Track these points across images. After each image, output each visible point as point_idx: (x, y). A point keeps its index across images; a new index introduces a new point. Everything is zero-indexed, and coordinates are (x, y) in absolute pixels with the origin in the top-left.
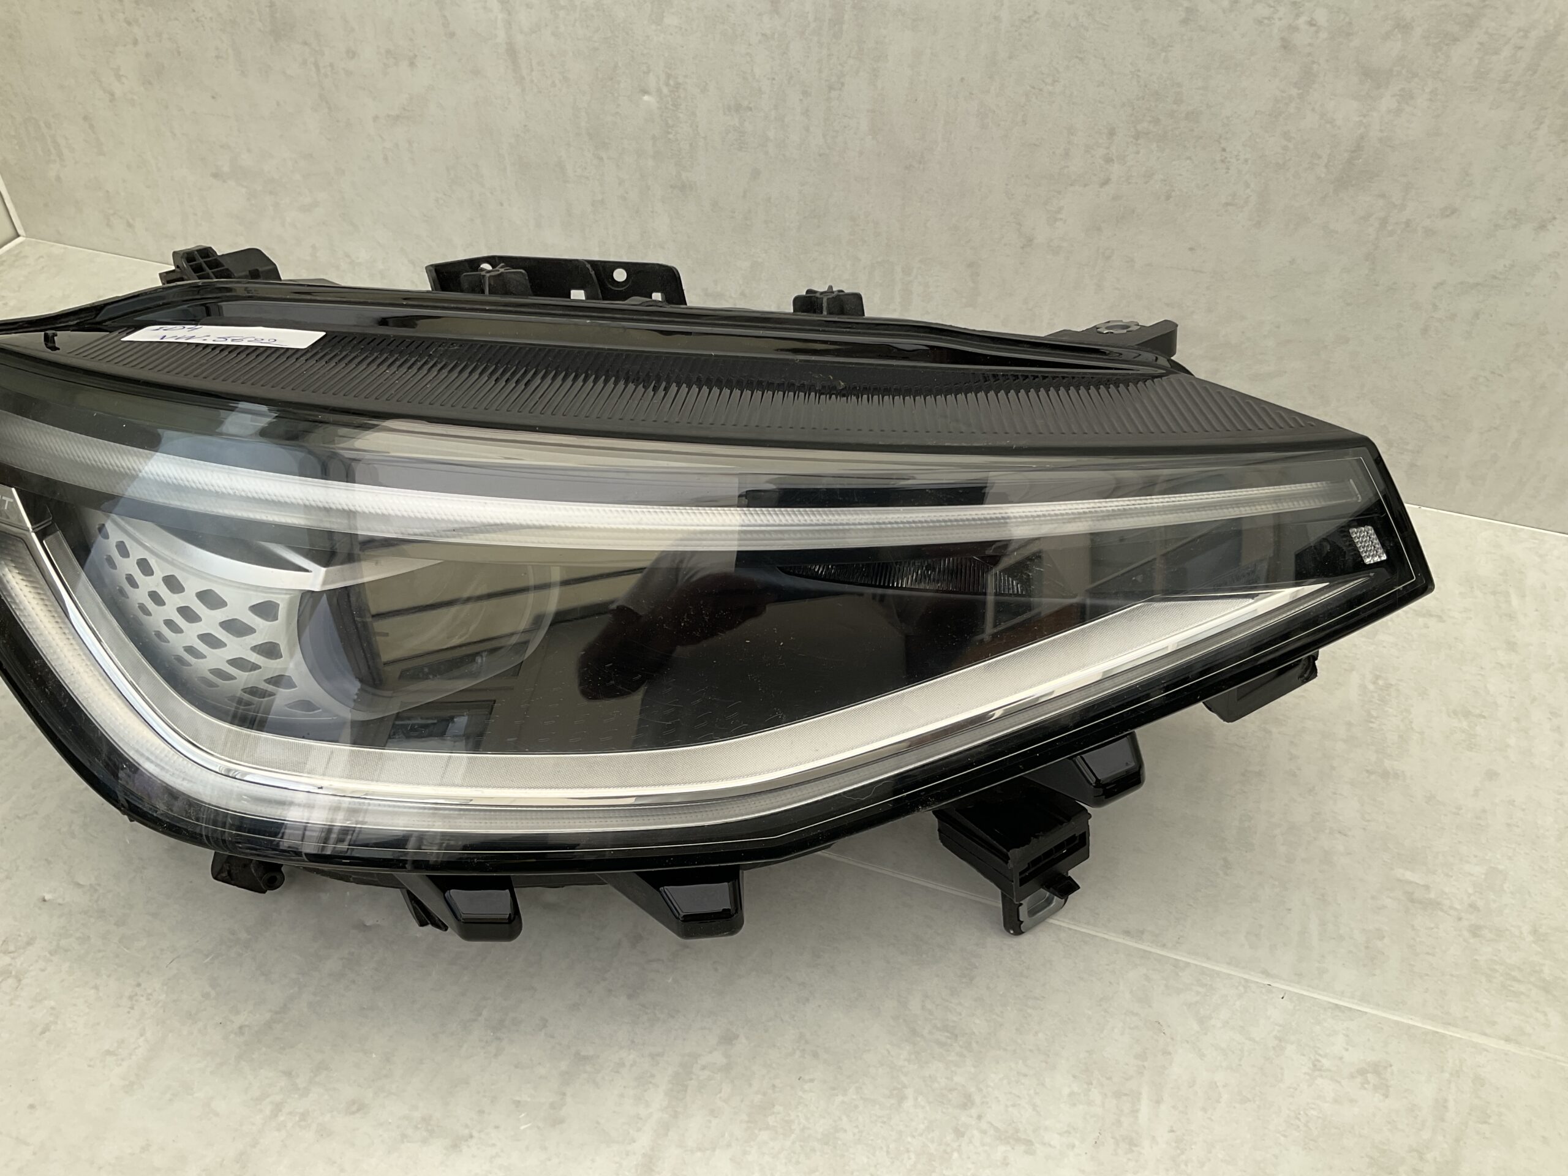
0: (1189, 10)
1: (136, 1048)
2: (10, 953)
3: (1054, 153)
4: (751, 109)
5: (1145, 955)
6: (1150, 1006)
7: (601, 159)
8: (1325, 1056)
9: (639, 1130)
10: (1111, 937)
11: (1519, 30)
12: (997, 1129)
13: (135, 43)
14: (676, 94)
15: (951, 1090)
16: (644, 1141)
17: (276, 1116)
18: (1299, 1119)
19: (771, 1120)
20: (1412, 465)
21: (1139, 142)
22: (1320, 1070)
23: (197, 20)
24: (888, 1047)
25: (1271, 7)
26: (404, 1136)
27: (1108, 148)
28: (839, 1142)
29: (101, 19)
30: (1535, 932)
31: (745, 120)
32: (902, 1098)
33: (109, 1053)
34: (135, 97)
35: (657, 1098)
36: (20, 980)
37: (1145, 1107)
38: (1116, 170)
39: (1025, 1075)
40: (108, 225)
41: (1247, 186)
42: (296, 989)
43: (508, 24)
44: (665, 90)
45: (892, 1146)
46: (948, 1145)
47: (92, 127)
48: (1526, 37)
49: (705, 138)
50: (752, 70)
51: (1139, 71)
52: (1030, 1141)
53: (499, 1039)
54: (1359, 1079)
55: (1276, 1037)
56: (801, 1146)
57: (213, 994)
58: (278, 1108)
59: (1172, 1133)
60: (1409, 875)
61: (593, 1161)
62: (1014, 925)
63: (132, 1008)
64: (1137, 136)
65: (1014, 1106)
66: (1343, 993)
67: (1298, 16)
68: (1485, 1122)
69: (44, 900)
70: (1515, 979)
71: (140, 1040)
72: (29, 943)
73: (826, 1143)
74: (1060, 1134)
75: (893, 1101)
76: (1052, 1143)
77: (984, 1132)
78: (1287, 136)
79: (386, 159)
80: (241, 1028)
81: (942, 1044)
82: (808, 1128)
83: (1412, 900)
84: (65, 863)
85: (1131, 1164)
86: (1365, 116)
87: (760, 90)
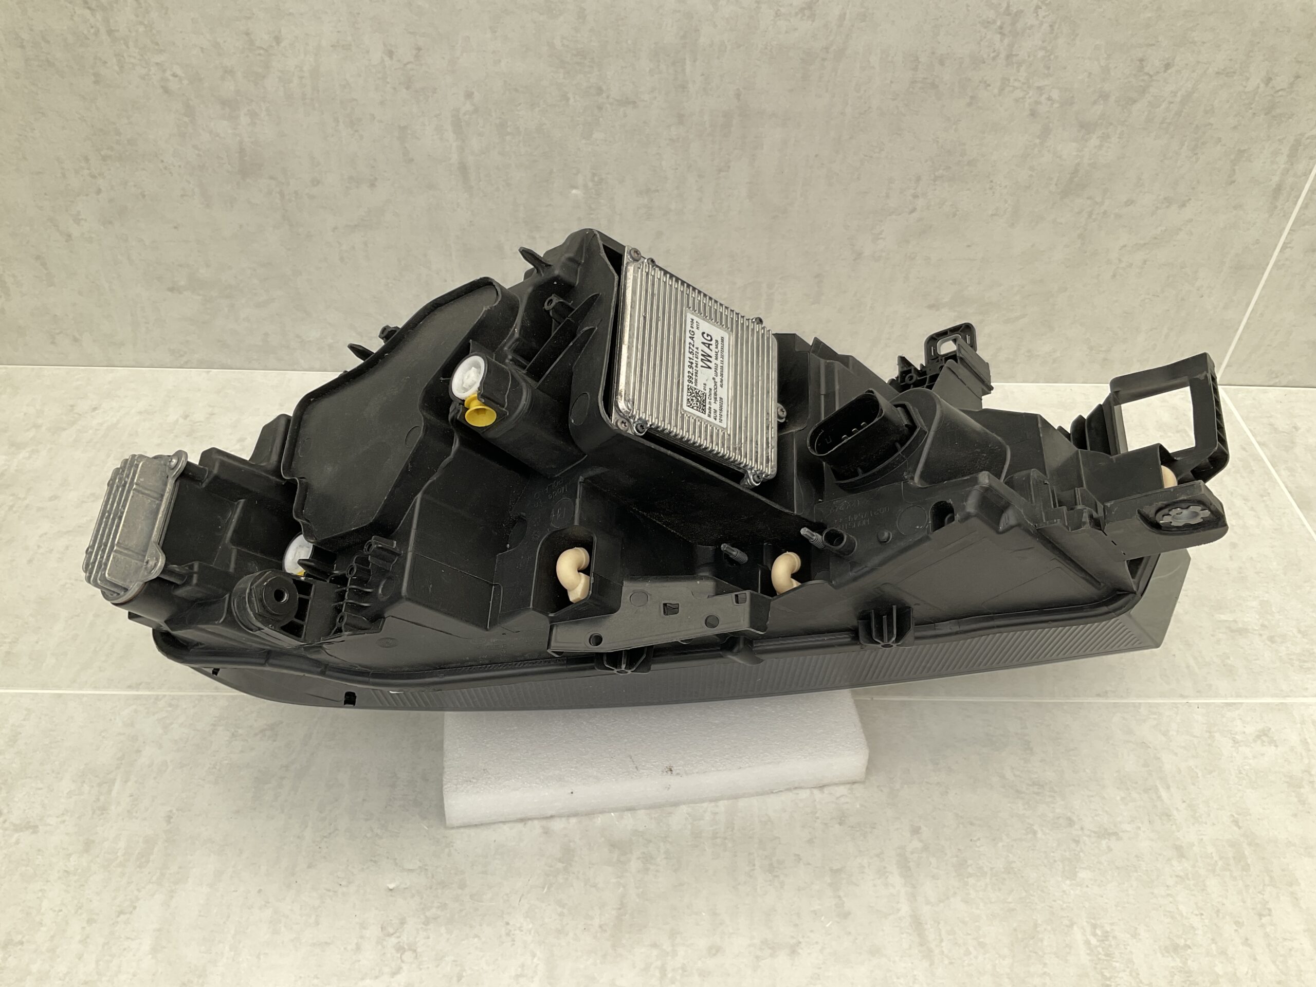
0: (972, 98)
1: (536, 967)
2: (392, 934)
3: (879, 196)
4: (658, 191)
5: (1115, 705)
6: (1134, 734)
8: (1236, 734)
9: (898, 902)
11: (1172, 92)
12: (1095, 832)
13: (99, 191)
14: (600, 186)
15: (1058, 818)
16: (905, 909)
17: (665, 975)
18: (1242, 773)
19: (970, 870)
20: (1105, 359)
21: (936, 183)
22: (1238, 743)
23: (165, 168)
24: (1009, 805)
25: (1025, 91)
26: (758, 958)
27: (915, 189)
28: (1016, 870)
29: (64, 176)
30: (1299, 631)
31: (653, 199)
32: (1035, 833)
33: (518, 976)
34: (93, 235)
35: (896, 879)
36: (415, 951)
37: (1164, 794)
38: (920, 202)
39: (1092, 796)
40: (53, 343)
41: (1006, 201)
42: (622, 889)
43: (462, 150)
44: (590, 184)
45: (1045, 861)
46: (1075, 850)
47: (44, 265)
48: (1175, 96)
49: (621, 214)
50: (661, 165)
51: (938, 138)
52: (1116, 832)
53: (776, 876)
54: (1259, 742)
55: (1206, 732)
56: (997, 880)
57: (565, 911)
58: (663, 970)
59: (1184, 804)
60: (1223, 617)
61: (883, 930)
63: (514, 941)
64: (935, 179)
65: (1096, 816)
66: (1226, 695)
67: (1041, 95)
69: (390, 890)
70: (1305, 661)
71: (535, 960)
72: (403, 922)
73: (1009, 873)
74: (1129, 823)
75: (1030, 836)
76: (1128, 830)
77: (1089, 836)
78: (1032, 168)
79: (342, 259)
80: (600, 927)
81: (1038, 794)
82: (994, 868)
83: (1232, 631)
84: (388, 858)
85: (1174, 827)
86: (1080, 151)
87: (666, 178)
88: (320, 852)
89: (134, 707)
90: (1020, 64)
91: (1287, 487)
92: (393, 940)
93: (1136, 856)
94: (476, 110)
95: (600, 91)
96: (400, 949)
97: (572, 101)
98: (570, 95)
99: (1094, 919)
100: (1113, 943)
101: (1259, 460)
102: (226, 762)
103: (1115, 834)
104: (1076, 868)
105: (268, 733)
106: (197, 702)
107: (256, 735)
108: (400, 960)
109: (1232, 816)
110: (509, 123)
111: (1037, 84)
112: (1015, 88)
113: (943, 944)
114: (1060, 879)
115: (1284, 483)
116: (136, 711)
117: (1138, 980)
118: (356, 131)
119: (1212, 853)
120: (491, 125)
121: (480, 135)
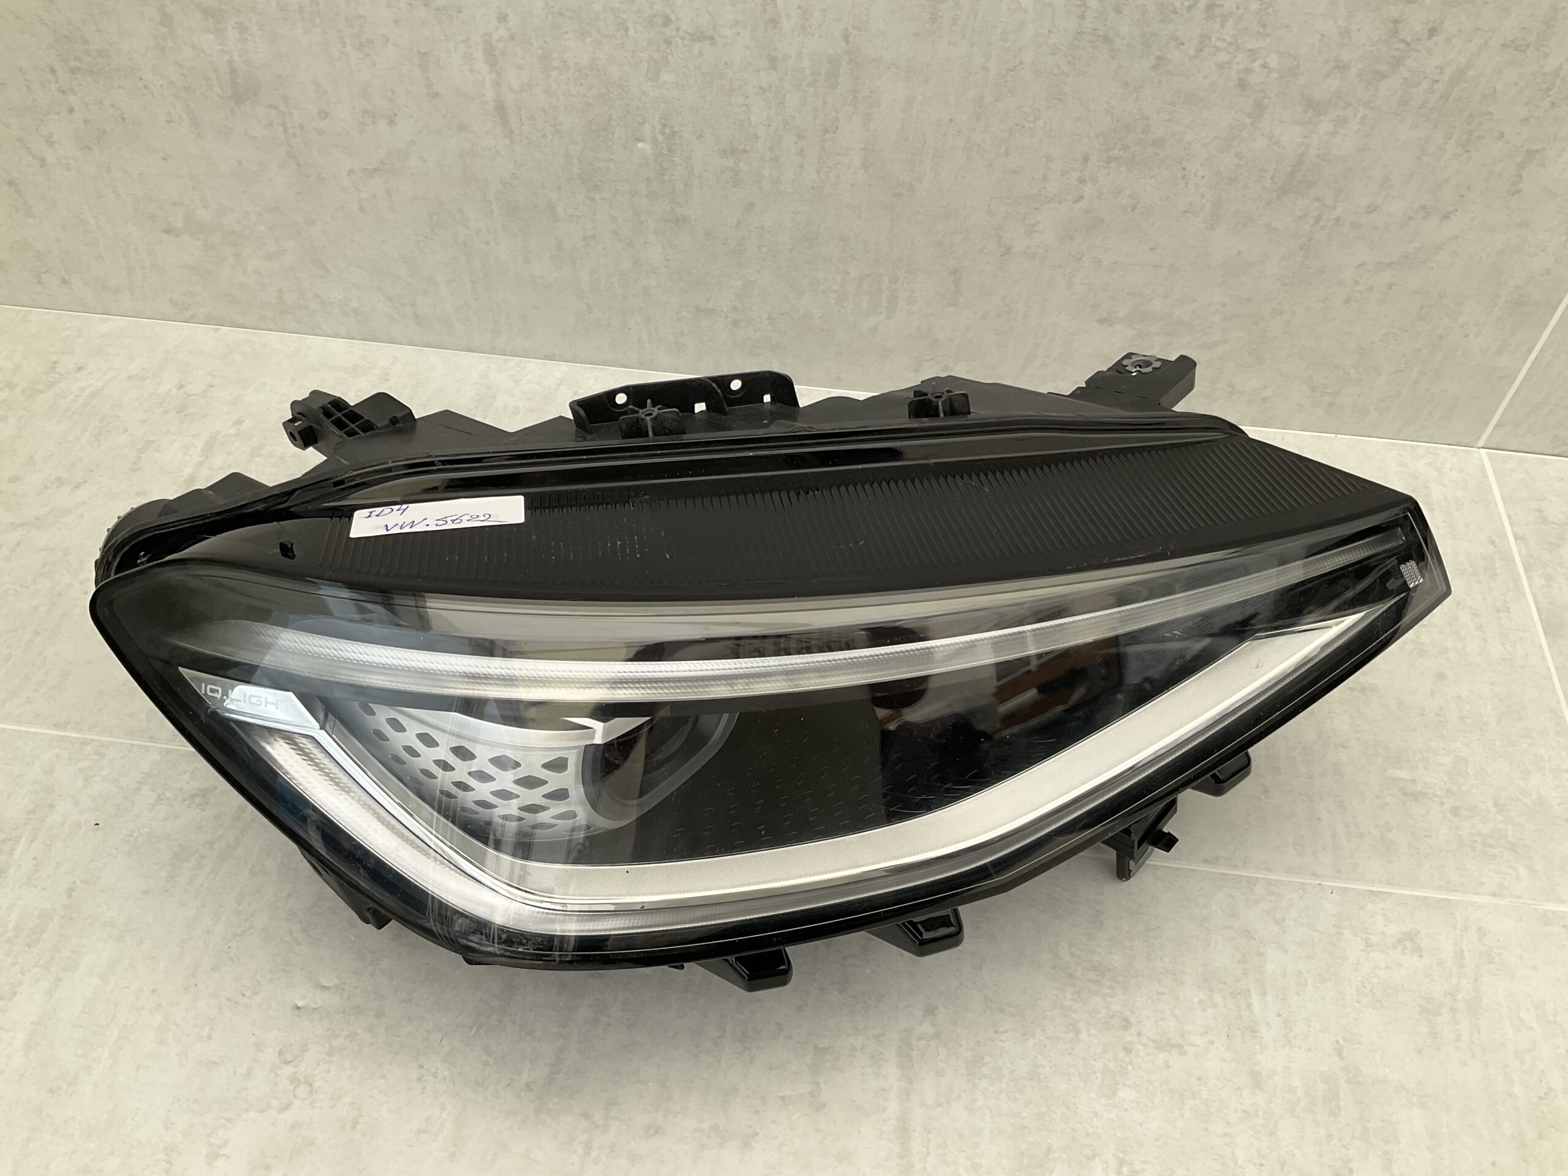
0: (1159, 58)
1: (443, 1122)
2: (290, 1062)
3: (1033, 178)
4: (746, 152)
5: (1225, 877)
6: (1238, 919)
7: (594, 200)
8: (1371, 934)
9: (886, 1100)
10: (1194, 867)
11: (1437, 68)
12: (1153, 1041)
13: (71, 110)
14: (672, 141)
15: (1112, 1017)
16: (893, 1108)
17: (589, 1153)
18: (1365, 987)
19: (985, 1070)
20: (1331, 404)
21: (1111, 165)
22: (1371, 946)
23: (145, 87)
24: (1055, 992)
25: (1232, 54)
26: (702, 1146)
27: (1082, 172)
28: (1042, 1076)
29: (29, 88)
30: (1496, 804)
31: (740, 162)
32: (1078, 1032)
33: (420, 1131)
34: (71, 162)
35: (891, 1071)
36: (311, 1085)
37: (1255, 1001)
38: (1088, 189)
39: (1163, 994)
40: (40, 283)
42: (562, 1041)
43: (497, 84)
44: (660, 138)
45: (1082, 1071)
46: (1122, 1061)
47: (18, 192)
48: (1441, 73)
49: (700, 178)
50: (749, 119)
51: (1112, 108)
52: (1181, 1045)
53: (747, 1048)
54: (1400, 947)
55: (1334, 926)
56: (1014, 1086)
57: (491, 1060)
58: (588, 1147)
59: (1279, 1018)
60: (1399, 774)
61: (859, 1132)
62: (1123, 873)
63: (424, 1088)
64: (1109, 161)
65: (1161, 1020)
66: (1373, 880)
67: (1253, 61)
68: (1492, 963)
69: (298, 1008)
70: (1490, 846)
71: (444, 1115)
72: (304, 1049)
73: (1032, 1079)
74: (1201, 1035)
75: (1072, 1035)
76: (1197, 1043)
77: (1146, 1046)
78: (1239, 155)
79: (362, 209)
80: (527, 1085)
81: (1094, 981)
82: (1015, 1071)
83: (1406, 794)
84: (302, 970)
85: (1257, 1047)
86: (1306, 137)
87: (756, 135)
88: (228, 953)
89: (57, 750)
90: (1224, 19)
91: (1536, 602)
92: (288, 1070)
93: (1199, 1079)
94: (512, 37)
95: (667, 21)
96: (295, 1080)
97: (631, 32)
98: (630, 24)
99: (1123, 1152)
101: (1508, 559)
102: (145, 830)
103: (1180, 1047)
104: (1118, 1084)
105: (198, 800)
106: (127, 752)
107: (184, 800)
108: (292, 1094)
109: (1337, 1042)
110: (555, 55)
111: (1249, 46)
112: (1218, 49)
113: (929, 1159)
114: (1093, 1095)
115: (1534, 595)
116: (58, 756)
118: (367, 55)
119: (1297, 1087)
120: (532, 56)
121: (520, 67)
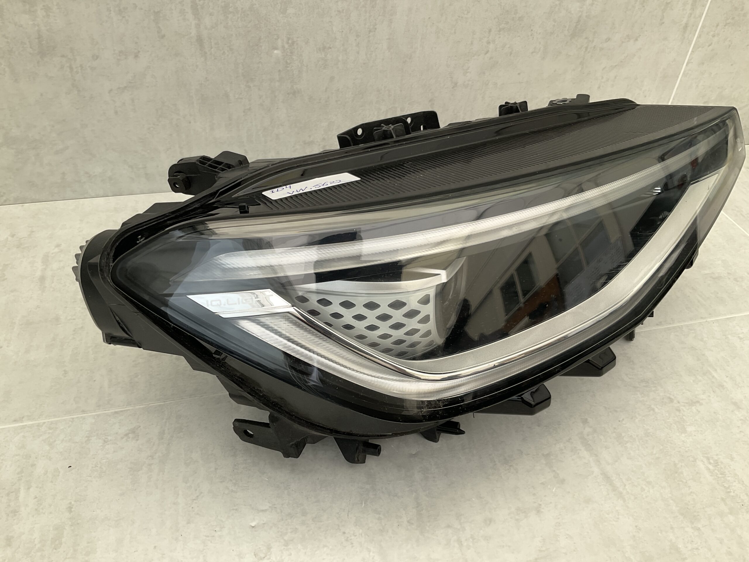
1: (373, 558)
2: (264, 558)
3: (467, 44)
4: (331, 48)
5: (669, 329)
6: (685, 343)
7: (250, 87)
8: (739, 334)
9: (591, 467)
12: (687, 403)
14: (293, 47)
15: (663, 399)
16: (596, 470)
17: (462, 544)
19: (626, 439)
21: (500, 33)
22: (742, 339)
24: (633, 396)
26: (518, 520)
27: (488, 38)
28: (651, 434)
31: (327, 54)
32: (653, 410)
35: (585, 453)
37: (714, 374)
38: (491, 46)
39: (677, 383)
41: (540, 43)
42: (414, 494)
43: (198, 26)
44: (286, 46)
45: (666, 425)
46: (679, 416)
49: (307, 66)
50: (332, 29)
53: (511, 466)
55: (723, 335)
56: (642, 442)
57: (381, 516)
58: (459, 541)
59: (728, 378)
61: (588, 486)
63: (352, 544)
64: (499, 31)
65: (683, 393)
66: (725, 314)
69: (253, 527)
71: (371, 554)
72: (269, 548)
73: (648, 436)
74: (703, 394)
75: (652, 412)
76: (704, 398)
77: (684, 406)
78: (554, 21)
79: (116, 113)
80: (409, 522)
81: (646, 387)
82: (638, 435)
83: (714, 279)
84: (245, 505)
85: (728, 392)
86: (581, 8)
87: (336, 38)
88: (194, 511)
89: (22, 434)
93: (715, 413)
99: (706, 454)
100: (722, 466)
102: (105, 461)
103: (698, 402)
104: (684, 426)
105: (130, 435)
106: (71, 423)
107: (122, 438)
110: (231, 5)
113: (627, 487)
114: (678, 434)
116: (24, 437)
117: (744, 485)
118: (123, 17)
120: (218, 7)
121: (211, 14)
